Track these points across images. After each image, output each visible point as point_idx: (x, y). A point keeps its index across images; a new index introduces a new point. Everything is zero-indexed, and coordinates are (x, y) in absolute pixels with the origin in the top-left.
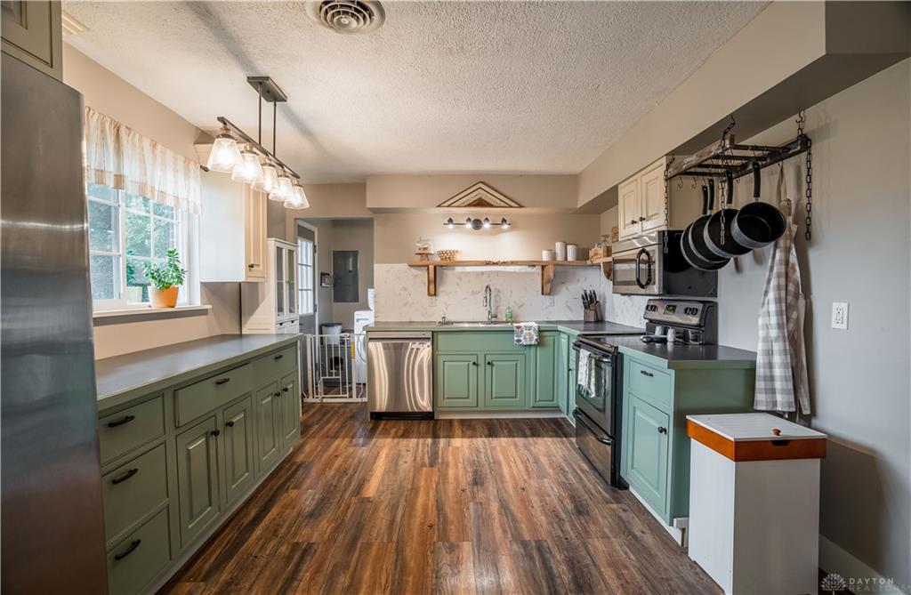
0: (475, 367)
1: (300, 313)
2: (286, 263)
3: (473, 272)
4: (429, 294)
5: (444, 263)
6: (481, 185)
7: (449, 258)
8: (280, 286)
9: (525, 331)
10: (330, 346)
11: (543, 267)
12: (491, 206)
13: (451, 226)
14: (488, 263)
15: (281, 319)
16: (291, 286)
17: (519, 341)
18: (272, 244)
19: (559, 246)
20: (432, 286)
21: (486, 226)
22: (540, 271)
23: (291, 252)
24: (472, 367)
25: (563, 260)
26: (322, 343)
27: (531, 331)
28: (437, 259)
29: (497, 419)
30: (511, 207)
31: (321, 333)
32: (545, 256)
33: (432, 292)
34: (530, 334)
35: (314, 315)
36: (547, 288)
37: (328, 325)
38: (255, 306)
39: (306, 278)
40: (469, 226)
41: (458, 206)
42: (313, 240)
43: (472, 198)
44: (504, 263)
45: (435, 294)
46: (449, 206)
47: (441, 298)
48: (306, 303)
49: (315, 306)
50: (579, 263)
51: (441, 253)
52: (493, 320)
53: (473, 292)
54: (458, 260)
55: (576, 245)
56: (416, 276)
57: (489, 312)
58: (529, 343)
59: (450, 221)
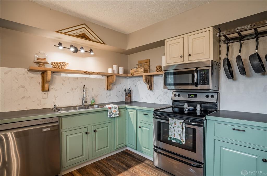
0: (87, 135)
3: (72, 77)
4: (43, 90)
5: (55, 70)
6: (84, 26)
7: (62, 67)
9: (113, 110)
11: (108, 76)
12: (90, 39)
13: (61, 48)
14: (85, 73)
17: (110, 115)
19: (115, 67)
22: (106, 78)
25: (117, 73)
27: (116, 109)
29: (98, 161)
30: (100, 42)
32: (110, 71)
34: (115, 111)
36: (109, 87)
40: (72, 49)
41: (71, 35)
43: (79, 32)
45: (48, 90)
46: (65, 33)
47: (51, 93)
50: (125, 75)
52: (85, 104)
53: (72, 89)
54: (66, 69)
55: (124, 67)
56: (32, 77)
58: (115, 116)
59: (60, 44)
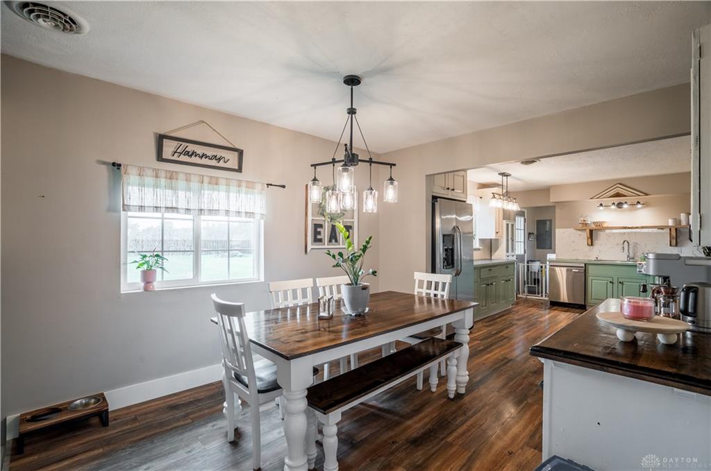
0: (611, 284)
1: (517, 253)
2: (511, 230)
4: (588, 245)
5: (596, 228)
6: (619, 186)
7: (599, 225)
8: (508, 240)
9: (645, 267)
10: (531, 272)
11: (670, 229)
12: (625, 196)
13: (601, 208)
14: (625, 228)
15: (508, 254)
16: (513, 241)
17: (640, 271)
18: (505, 222)
19: (681, 216)
20: (590, 241)
21: (625, 206)
22: (669, 231)
23: (512, 225)
24: (609, 284)
25: (686, 224)
26: (528, 270)
28: (593, 226)
30: (641, 195)
31: (528, 263)
32: (671, 223)
33: (590, 243)
35: (524, 255)
36: (674, 242)
37: (532, 261)
38: (497, 248)
39: (520, 236)
40: (614, 207)
41: (604, 198)
42: (524, 216)
43: (612, 193)
44: (637, 228)
45: (592, 245)
46: (598, 198)
47: (596, 247)
48: (520, 249)
49: (525, 250)
51: (594, 223)
54: (605, 226)
56: (580, 235)
57: (628, 256)
59: (601, 205)
